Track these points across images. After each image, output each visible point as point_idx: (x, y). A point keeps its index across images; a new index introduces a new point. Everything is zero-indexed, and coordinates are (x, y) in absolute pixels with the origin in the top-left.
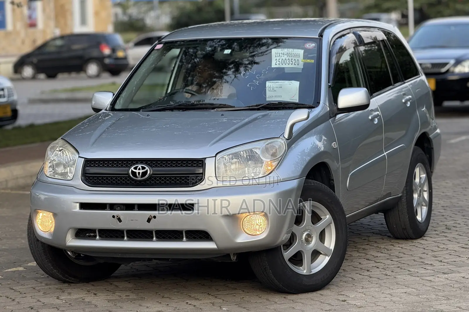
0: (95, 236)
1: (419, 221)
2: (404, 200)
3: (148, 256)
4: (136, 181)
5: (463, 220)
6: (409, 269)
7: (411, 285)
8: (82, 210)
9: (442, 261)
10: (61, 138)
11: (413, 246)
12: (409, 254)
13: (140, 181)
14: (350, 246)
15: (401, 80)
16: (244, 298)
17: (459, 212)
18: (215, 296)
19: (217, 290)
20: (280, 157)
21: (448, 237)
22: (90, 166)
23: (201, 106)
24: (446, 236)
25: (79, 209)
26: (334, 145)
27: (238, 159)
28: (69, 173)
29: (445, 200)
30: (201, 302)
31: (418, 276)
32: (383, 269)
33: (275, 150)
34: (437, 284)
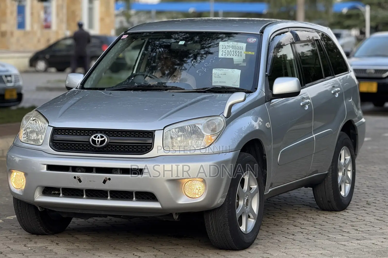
0: (59, 194)
1: (342, 195)
2: (330, 177)
3: (103, 213)
4: (95, 148)
5: (382, 198)
6: (328, 235)
7: (327, 248)
8: (49, 171)
9: (358, 229)
10: (36, 110)
11: (336, 216)
12: (331, 223)
13: (99, 148)
14: (282, 214)
15: (332, 75)
16: (183, 253)
17: (380, 191)
18: (159, 249)
19: (162, 245)
20: (219, 132)
21: (367, 211)
22: (57, 134)
23: (156, 88)
24: (365, 210)
25: (46, 170)
26: (268, 125)
27: (183, 133)
28: (40, 140)
29: (371, 181)
30: (146, 254)
31: (335, 241)
32: (306, 234)
33: (215, 126)
34: (349, 248)
